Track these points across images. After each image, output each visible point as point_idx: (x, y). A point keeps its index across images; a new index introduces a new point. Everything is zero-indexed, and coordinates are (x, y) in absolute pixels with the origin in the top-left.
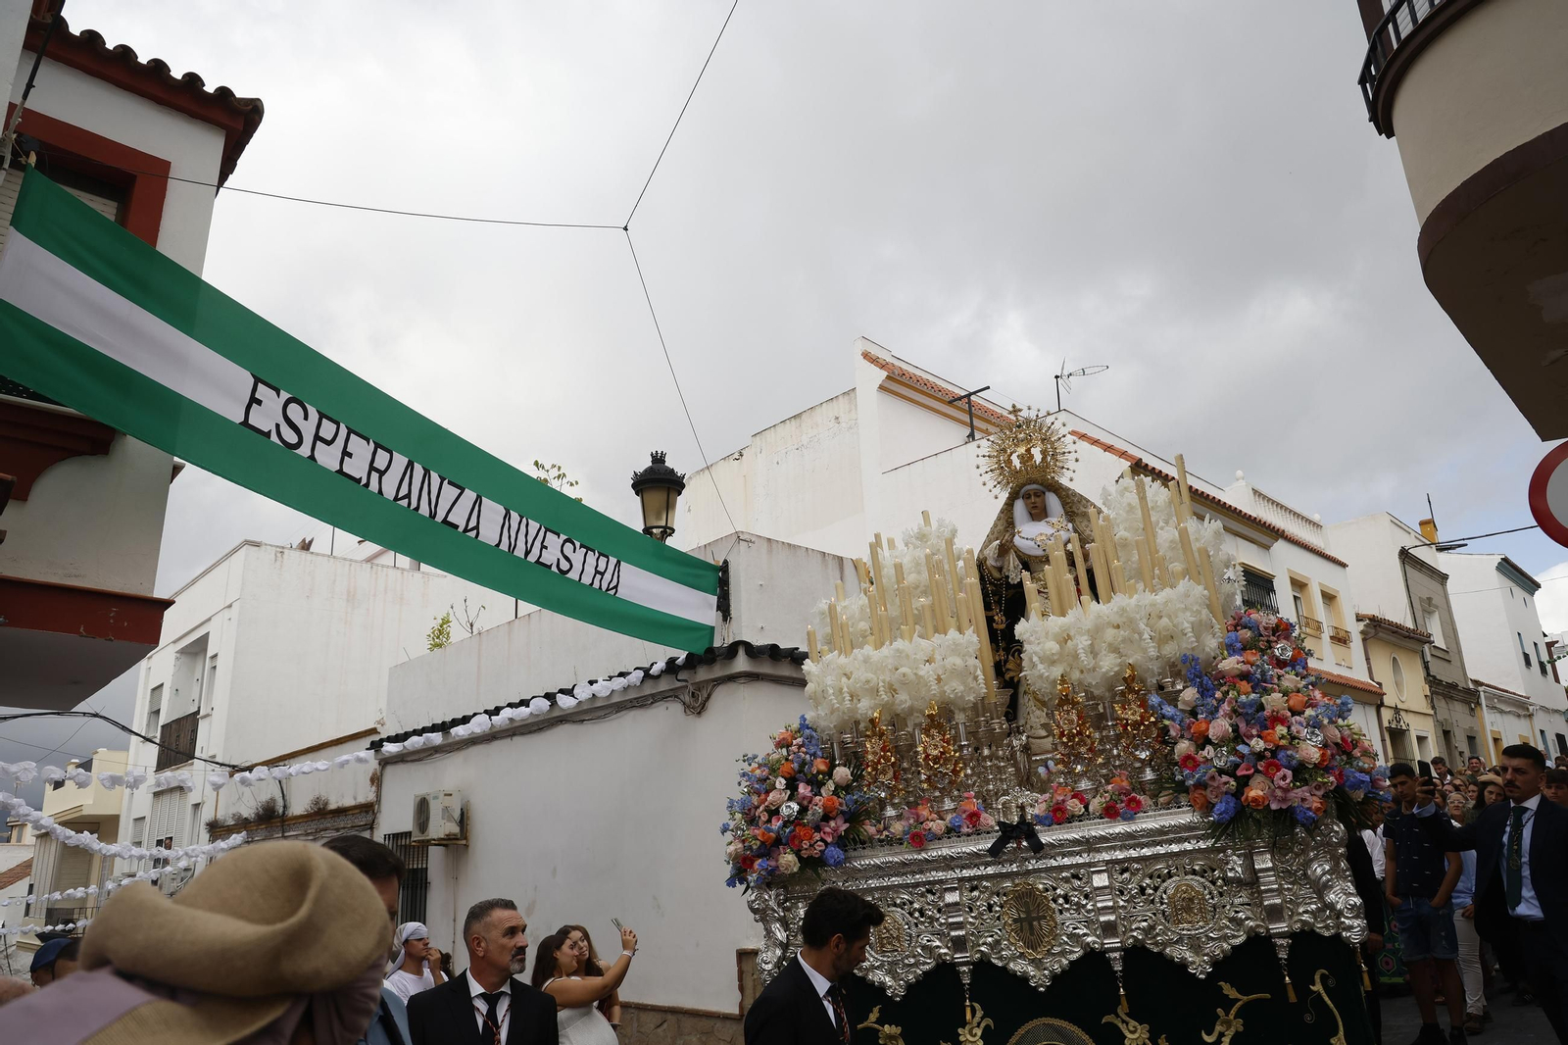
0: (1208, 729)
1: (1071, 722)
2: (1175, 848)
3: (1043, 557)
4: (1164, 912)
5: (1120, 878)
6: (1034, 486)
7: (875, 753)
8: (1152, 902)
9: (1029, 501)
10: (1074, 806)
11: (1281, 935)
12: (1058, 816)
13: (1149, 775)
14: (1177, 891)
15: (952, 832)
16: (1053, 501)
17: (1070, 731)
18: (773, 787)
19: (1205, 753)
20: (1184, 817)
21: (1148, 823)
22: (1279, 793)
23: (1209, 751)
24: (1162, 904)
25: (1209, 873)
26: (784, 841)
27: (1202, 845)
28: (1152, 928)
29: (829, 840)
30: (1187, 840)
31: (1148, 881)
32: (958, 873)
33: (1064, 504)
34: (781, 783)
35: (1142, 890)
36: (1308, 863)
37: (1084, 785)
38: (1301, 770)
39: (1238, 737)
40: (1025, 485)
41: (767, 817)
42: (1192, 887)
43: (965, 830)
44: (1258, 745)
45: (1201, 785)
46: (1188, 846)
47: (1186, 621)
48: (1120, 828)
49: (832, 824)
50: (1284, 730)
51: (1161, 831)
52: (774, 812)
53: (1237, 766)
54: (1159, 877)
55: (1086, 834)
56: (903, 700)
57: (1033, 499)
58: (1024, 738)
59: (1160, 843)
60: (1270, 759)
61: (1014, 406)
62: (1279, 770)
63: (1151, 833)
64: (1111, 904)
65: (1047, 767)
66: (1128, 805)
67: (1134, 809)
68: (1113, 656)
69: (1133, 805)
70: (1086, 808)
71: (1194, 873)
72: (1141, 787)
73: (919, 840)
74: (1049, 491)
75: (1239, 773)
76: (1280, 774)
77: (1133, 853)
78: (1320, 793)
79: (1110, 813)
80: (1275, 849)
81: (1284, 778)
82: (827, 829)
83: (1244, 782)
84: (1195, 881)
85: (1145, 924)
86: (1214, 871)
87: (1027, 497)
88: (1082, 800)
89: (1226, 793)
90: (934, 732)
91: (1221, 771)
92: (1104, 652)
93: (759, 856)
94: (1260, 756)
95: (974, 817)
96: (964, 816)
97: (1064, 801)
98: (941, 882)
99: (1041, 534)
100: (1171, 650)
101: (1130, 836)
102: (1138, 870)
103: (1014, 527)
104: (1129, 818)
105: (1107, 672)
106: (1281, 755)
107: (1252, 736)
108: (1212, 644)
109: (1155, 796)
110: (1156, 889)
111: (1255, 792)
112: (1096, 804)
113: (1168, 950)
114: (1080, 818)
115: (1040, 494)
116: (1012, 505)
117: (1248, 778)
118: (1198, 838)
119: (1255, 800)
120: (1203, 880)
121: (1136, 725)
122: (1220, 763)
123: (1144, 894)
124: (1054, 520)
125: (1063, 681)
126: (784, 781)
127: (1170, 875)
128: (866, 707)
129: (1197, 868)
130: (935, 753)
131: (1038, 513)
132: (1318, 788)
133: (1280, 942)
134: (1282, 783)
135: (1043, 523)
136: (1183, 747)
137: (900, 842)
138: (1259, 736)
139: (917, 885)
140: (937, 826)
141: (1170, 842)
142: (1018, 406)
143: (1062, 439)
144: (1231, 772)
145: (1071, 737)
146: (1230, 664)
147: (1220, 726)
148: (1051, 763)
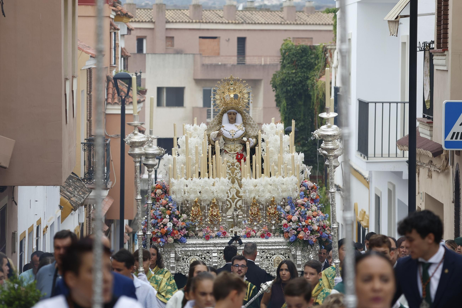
0: (292, 218)
1: (255, 210)
2: (277, 247)
3: (231, 139)
4: (272, 263)
5: (262, 254)
6: (234, 110)
7: (196, 212)
8: (269, 261)
10: (252, 233)
11: (300, 271)
12: (248, 235)
13: (273, 228)
14: (276, 258)
15: (218, 236)
16: (239, 117)
17: (255, 213)
18: (165, 217)
19: (290, 224)
20: (281, 239)
21: (271, 240)
22: (306, 236)
23: (291, 223)
24: (272, 261)
25: (285, 255)
26: (169, 233)
27: (285, 247)
28: (268, 267)
29: (182, 235)
30: (281, 246)
31: (269, 255)
32: (218, 248)
33: (243, 119)
34: (167, 216)
35: (267, 257)
36: (309, 255)
37: (255, 228)
38: (313, 232)
39: (299, 221)
40: (230, 109)
41: (163, 226)
42: (280, 258)
43: (221, 236)
44: (304, 223)
45: (288, 232)
46: (281, 247)
47: (290, 187)
48: (264, 240)
49: (183, 230)
50: (311, 221)
51: (275, 243)
52: (165, 225)
53: (297, 228)
54: (272, 254)
55: (255, 241)
56: (205, 196)
57: (232, 115)
58: (237, 212)
59: (274, 246)
60: (306, 227)
62: (307, 231)
63: (272, 243)
64: (258, 260)
65: (245, 222)
66: (267, 235)
67: (269, 236)
68: (269, 193)
69: (269, 235)
70: (256, 234)
71: (281, 254)
72: (271, 231)
73: (208, 238)
75: (298, 230)
76: (308, 232)
77: (266, 248)
78: (316, 237)
79: (262, 236)
80: (302, 250)
81: (308, 233)
82: (182, 232)
83: (298, 232)
84: (281, 256)
85: (266, 266)
86: (286, 254)
87: (229, 114)
88: (255, 232)
89: (294, 235)
90: (214, 207)
91: (293, 229)
92: (266, 192)
93: (160, 238)
94: (303, 226)
95: (224, 233)
96: (221, 232)
97: (250, 232)
98: (212, 250)
99: (233, 130)
100: (285, 195)
101: (266, 243)
102: (267, 252)
103: (221, 124)
104: (267, 238)
105: (267, 198)
106: (309, 227)
107: (303, 221)
108: (296, 194)
109: (274, 234)
110: (271, 257)
111: (301, 235)
112: (259, 234)
113: (271, 273)
114: (254, 237)
115: (235, 114)
116: (223, 115)
117: (300, 231)
118: (284, 246)
119: (301, 237)
120: (283, 256)
121: (273, 214)
122: (293, 227)
123: (267, 258)
124: (238, 125)
125: (254, 198)
126: (169, 216)
127: (275, 254)
128: (193, 197)
129: (282, 253)
130: (215, 214)
131: (232, 121)
132: (315, 236)
133: (299, 273)
134: (307, 234)
135: (233, 125)
136: (284, 222)
137: (201, 238)
138: (304, 221)
139: (204, 250)
140: (214, 235)
141: (277, 246)
144: (296, 229)
145: (255, 214)
146: (300, 201)
147: (295, 218)
148: (246, 221)
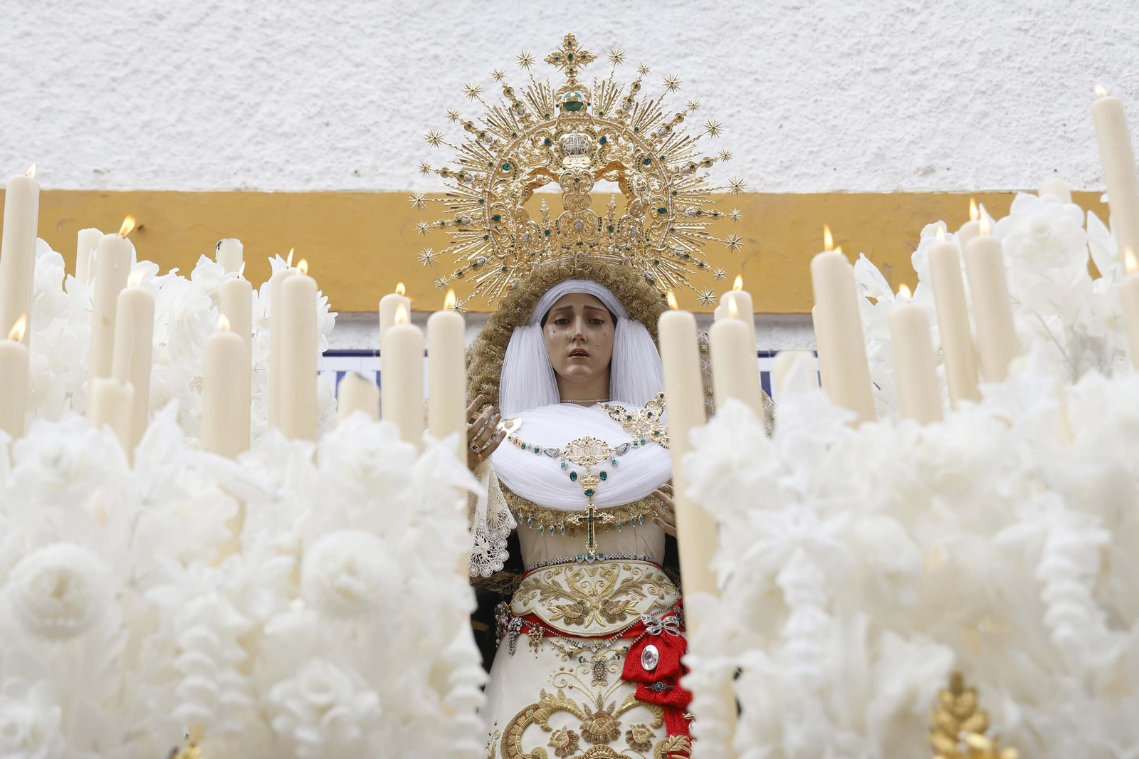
3: (581, 513)
6: (591, 287)
9: (569, 332)
57: (578, 326)
61: (570, 42)
74: (631, 317)
99: (587, 445)
116: (505, 342)
124: (632, 406)
135: (594, 411)
142: (582, 46)
143: (700, 172)
